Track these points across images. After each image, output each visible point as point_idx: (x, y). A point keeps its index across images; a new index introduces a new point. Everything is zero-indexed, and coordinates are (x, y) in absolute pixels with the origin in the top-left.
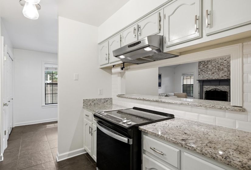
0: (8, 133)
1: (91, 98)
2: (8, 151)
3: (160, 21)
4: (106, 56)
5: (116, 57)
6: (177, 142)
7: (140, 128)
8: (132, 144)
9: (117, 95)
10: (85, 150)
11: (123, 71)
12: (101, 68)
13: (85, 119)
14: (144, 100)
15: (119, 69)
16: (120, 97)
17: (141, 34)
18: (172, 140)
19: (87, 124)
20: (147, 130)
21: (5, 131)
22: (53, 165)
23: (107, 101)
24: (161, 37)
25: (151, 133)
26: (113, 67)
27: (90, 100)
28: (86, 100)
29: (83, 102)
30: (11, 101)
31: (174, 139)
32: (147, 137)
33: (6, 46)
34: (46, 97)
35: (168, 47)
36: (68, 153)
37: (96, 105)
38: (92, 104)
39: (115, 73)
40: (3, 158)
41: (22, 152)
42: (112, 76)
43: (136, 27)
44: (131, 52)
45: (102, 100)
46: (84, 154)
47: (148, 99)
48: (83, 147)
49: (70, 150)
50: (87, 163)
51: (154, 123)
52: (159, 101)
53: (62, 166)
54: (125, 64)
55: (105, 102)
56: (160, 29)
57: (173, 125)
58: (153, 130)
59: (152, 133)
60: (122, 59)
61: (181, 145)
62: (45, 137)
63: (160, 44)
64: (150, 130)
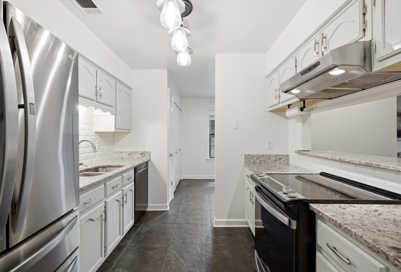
0: (175, 184)
1: (255, 153)
2: (173, 202)
3: (364, 14)
4: (275, 92)
5: (286, 92)
6: (377, 248)
7: (311, 206)
8: (296, 230)
9: (297, 150)
10: (247, 223)
11: (303, 113)
12: (271, 111)
13: (246, 181)
14: (341, 161)
15: (295, 111)
16: (300, 153)
17: (327, 48)
18: (366, 241)
19: (248, 188)
20: (321, 212)
21: (172, 182)
22: (209, 229)
23: (280, 159)
24: (367, 45)
25: (328, 219)
26: (289, 107)
27: (253, 156)
28: (248, 156)
29: (244, 158)
30: (178, 152)
31: (370, 241)
32: (323, 224)
33: (173, 96)
34: (211, 150)
35: (380, 59)
36: (225, 220)
37: (263, 163)
38: (256, 161)
39: (293, 117)
40: (168, 208)
41: (184, 206)
42: (290, 121)
43: (318, 38)
44: (307, 81)
45: (272, 158)
46: (245, 228)
47: (348, 160)
48: (244, 218)
49: (228, 217)
50: (247, 240)
51: (346, 205)
52: (373, 165)
53: (218, 234)
54: (306, 101)
55: (276, 160)
56: (364, 30)
57: (394, 217)
58: (334, 214)
59: (330, 219)
60: (297, 95)
61: (385, 257)
62: (207, 195)
63: (365, 58)
64: (327, 214)
